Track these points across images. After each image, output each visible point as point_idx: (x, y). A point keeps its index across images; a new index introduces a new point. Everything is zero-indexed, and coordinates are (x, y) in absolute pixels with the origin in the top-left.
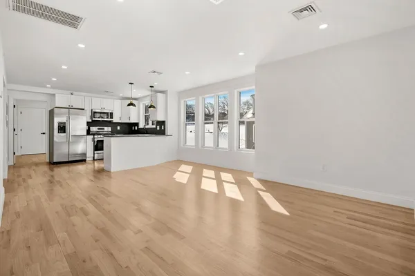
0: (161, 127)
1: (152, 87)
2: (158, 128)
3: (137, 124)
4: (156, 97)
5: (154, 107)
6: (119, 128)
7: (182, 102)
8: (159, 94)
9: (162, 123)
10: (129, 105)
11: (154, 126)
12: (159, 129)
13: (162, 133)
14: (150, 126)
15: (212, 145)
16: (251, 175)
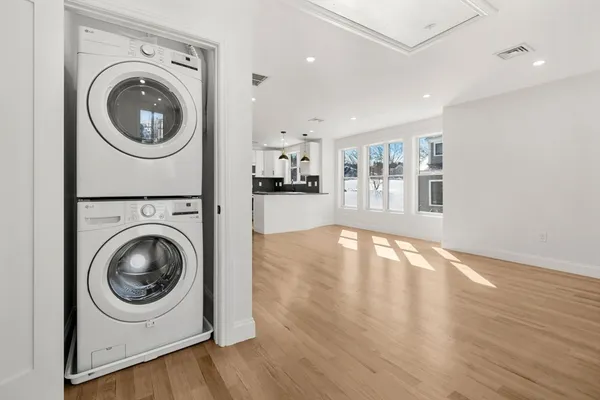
0: (313, 184)
1: (305, 135)
2: (310, 184)
3: (281, 180)
4: (309, 146)
5: (308, 160)
6: (260, 184)
7: (340, 153)
8: (312, 143)
9: (316, 178)
10: (281, 158)
11: (305, 183)
12: (311, 186)
13: (315, 190)
14: (299, 182)
15: (381, 207)
16: (438, 244)
